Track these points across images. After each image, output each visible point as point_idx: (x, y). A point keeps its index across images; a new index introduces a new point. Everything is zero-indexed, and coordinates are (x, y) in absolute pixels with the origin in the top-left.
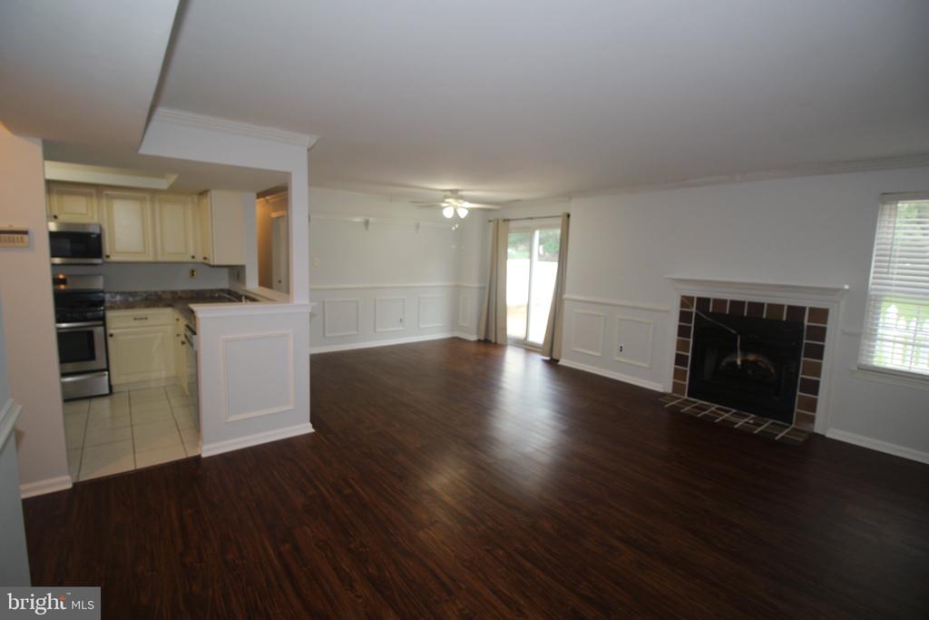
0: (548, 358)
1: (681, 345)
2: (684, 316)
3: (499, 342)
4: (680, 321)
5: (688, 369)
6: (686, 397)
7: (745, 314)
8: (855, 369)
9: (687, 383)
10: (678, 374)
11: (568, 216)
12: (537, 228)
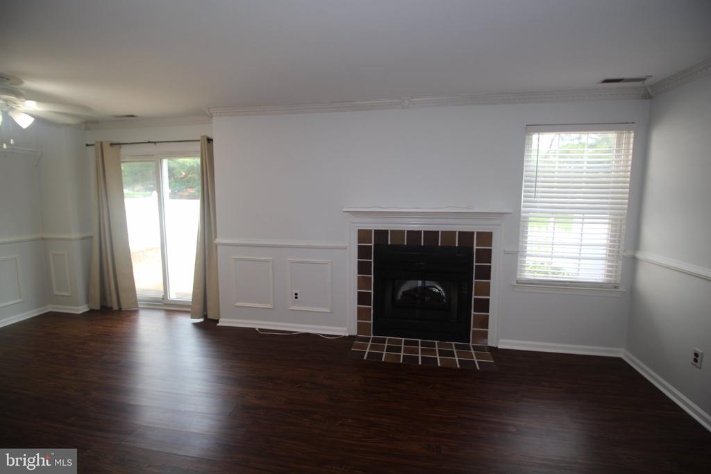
0: (201, 320)
1: (362, 283)
2: (363, 252)
3: (124, 307)
4: (359, 257)
5: (372, 307)
6: (372, 336)
7: (422, 244)
8: (515, 283)
9: (372, 322)
10: (361, 314)
11: (210, 140)
12: (165, 158)
